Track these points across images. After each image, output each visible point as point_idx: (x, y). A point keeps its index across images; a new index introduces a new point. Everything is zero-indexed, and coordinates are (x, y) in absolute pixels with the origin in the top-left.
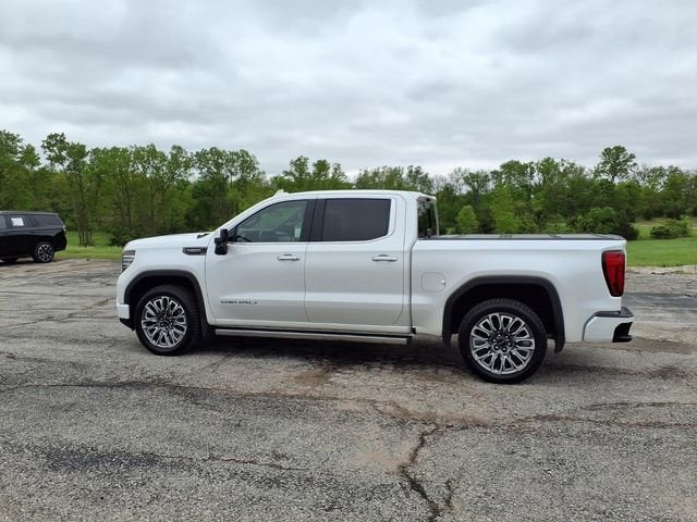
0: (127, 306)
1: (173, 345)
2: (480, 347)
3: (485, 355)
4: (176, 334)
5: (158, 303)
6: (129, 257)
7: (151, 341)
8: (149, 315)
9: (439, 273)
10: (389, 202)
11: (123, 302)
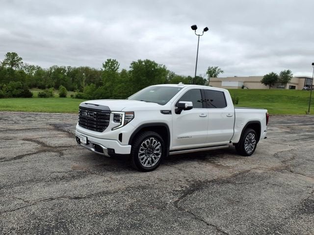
0: (130, 146)
1: (153, 164)
2: (246, 145)
3: (247, 147)
4: (155, 158)
5: (148, 142)
6: (130, 116)
7: (143, 164)
8: (142, 150)
9: (241, 120)
10: (223, 92)
11: (128, 144)
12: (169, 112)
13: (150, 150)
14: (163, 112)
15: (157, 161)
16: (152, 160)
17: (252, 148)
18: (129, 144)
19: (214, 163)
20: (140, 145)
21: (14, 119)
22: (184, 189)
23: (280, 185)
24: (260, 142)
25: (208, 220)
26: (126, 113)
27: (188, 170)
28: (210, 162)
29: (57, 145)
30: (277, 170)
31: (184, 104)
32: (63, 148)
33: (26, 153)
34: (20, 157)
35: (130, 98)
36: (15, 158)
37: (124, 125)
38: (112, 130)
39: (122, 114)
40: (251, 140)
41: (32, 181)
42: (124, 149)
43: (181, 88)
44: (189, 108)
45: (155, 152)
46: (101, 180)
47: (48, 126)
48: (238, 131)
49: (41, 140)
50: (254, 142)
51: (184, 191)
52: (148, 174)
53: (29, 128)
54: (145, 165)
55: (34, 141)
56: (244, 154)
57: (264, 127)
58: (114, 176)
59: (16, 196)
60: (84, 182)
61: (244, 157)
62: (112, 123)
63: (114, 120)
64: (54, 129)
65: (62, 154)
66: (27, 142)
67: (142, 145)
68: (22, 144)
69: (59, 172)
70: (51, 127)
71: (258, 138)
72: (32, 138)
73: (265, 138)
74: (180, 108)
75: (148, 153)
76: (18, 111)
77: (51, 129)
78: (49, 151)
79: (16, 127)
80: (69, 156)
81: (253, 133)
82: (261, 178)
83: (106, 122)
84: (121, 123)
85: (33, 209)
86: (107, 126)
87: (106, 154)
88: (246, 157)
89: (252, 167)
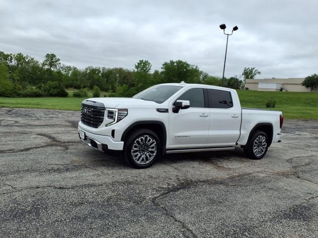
0: (123, 142)
1: (148, 162)
2: (255, 148)
3: (256, 150)
4: (150, 156)
5: (142, 139)
6: (123, 113)
7: (136, 161)
8: (135, 147)
9: (249, 122)
10: (230, 92)
11: (120, 140)
12: (166, 111)
13: (144, 147)
14: (159, 110)
15: (152, 158)
16: (147, 157)
17: (263, 151)
18: (122, 140)
19: (216, 164)
20: (133, 142)
21: (38, 116)
22: (170, 187)
23: (277, 189)
24: (272, 145)
25: (178, 217)
26: (119, 110)
27: (184, 169)
28: (212, 163)
29: (66, 141)
30: (282, 175)
31: (181, 103)
32: (71, 144)
33: (34, 146)
34: (27, 150)
35: (134, 96)
36: (22, 151)
37: (117, 122)
38: (106, 126)
39: (115, 111)
40: (261, 142)
41: (28, 170)
42: (117, 145)
43: (182, 87)
44: (186, 107)
45: (150, 150)
46: (91, 174)
47: (66, 123)
48: (246, 133)
49: (53, 135)
50: (264, 145)
51: (169, 188)
52: (141, 171)
53: (48, 124)
54: (139, 162)
55: (47, 136)
56: (252, 157)
57: (276, 130)
58: (106, 171)
59: (8, 183)
60: (74, 174)
61: (252, 160)
62: (106, 119)
63: (108, 116)
64: (71, 126)
65: (67, 148)
66: (40, 136)
67: (135, 142)
68: (34, 138)
69: (56, 165)
70: (69, 124)
71: (269, 140)
72: (46, 133)
73: (279, 141)
74: (177, 107)
75: (142, 150)
76: (45, 109)
77: (68, 126)
78: (56, 146)
79: (37, 123)
80: (73, 151)
81: (263, 135)
82: (260, 181)
83: (101, 119)
84: (114, 120)
85: (17, 195)
86: (102, 122)
87: (100, 149)
88: (254, 161)
89: (256, 171)
